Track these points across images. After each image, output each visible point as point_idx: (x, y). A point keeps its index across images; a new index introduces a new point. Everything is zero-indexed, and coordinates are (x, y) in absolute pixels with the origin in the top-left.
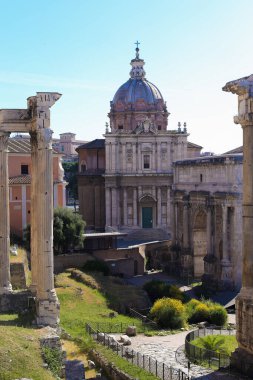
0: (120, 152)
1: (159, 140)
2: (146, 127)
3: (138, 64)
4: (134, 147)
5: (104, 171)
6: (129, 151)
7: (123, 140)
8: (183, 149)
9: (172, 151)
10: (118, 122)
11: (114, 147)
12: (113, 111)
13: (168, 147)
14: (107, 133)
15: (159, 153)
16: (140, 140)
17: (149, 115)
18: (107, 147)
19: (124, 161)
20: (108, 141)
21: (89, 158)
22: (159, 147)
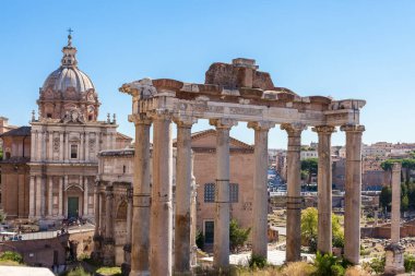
0: (47, 140)
1: (88, 130)
2: (75, 116)
3: (71, 52)
4: (62, 137)
5: (29, 160)
6: (56, 141)
7: (50, 129)
8: (111, 140)
9: (101, 142)
10: (46, 110)
11: (40, 135)
12: (42, 98)
13: (97, 138)
14: (33, 120)
15: (87, 143)
16: (67, 129)
17: (79, 105)
18: (33, 135)
19: (51, 150)
20: (34, 128)
21: (14, 146)
22: (87, 138)
